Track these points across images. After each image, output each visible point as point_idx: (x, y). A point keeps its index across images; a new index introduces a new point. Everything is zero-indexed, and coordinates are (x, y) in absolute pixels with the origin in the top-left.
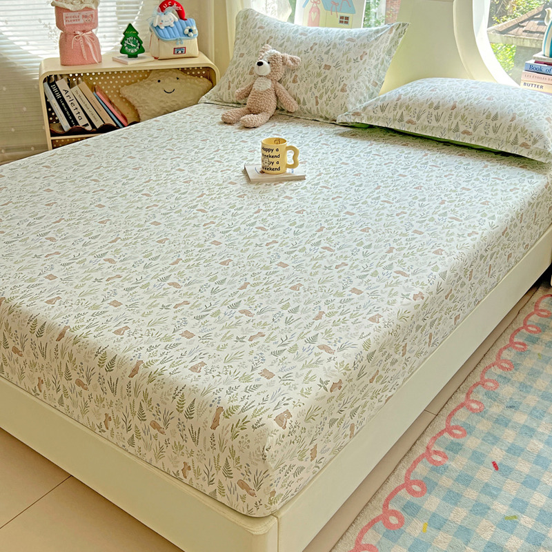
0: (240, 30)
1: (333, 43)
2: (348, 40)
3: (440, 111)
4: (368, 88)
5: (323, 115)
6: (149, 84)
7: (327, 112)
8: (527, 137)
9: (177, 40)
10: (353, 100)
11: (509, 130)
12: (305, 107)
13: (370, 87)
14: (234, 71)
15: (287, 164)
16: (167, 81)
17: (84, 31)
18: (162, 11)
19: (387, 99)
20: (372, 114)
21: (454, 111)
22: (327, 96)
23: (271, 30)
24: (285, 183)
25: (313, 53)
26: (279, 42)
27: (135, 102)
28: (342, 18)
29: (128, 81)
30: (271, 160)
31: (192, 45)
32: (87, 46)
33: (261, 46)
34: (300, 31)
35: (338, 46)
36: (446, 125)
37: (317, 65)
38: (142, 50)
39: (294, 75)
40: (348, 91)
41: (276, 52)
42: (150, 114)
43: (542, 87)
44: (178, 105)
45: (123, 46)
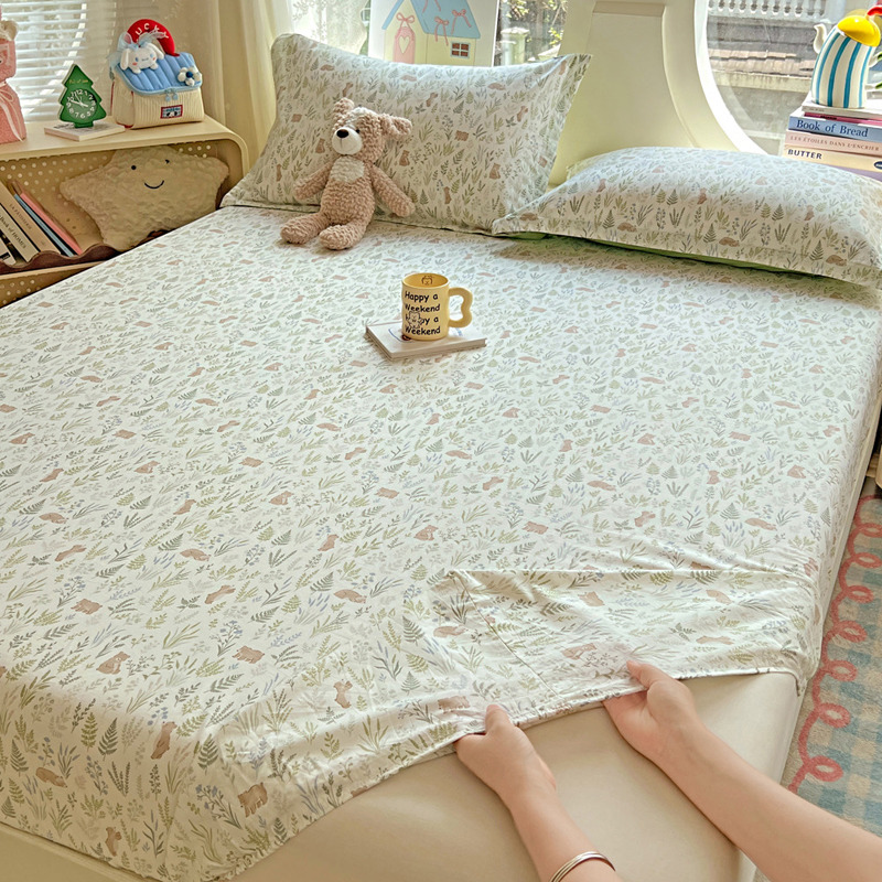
0: (284, 72)
1: (466, 93)
2: (493, 86)
3: (678, 207)
4: (533, 170)
5: (458, 219)
6: (115, 175)
7: (467, 214)
8: (839, 245)
9: (166, 92)
10: (512, 191)
11: (804, 236)
12: (424, 207)
13: (537, 169)
14: (286, 146)
15: (450, 321)
16: (148, 166)
18: (135, 41)
19: (580, 189)
20: (556, 216)
21: (704, 207)
22: (466, 186)
23: (348, 73)
24: (454, 356)
25: (433, 111)
26: (367, 94)
27: (90, 209)
28: (455, 46)
29: (71, 170)
30: (424, 315)
31: (193, 101)
33: (332, 100)
34: (402, 73)
35: (476, 98)
36: (690, 231)
37: (443, 133)
38: (103, 115)
39: (401, 151)
40: (503, 176)
41: (368, 111)
42: (122, 227)
43: (819, 156)
44: (171, 207)
45: (65, 106)
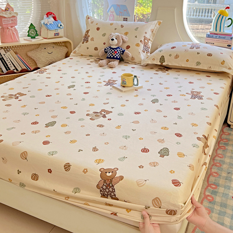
6: (40, 50)
16: (49, 48)
17: (12, 27)
18: (48, 17)
27: (35, 58)
28: (124, 18)
32: (13, 34)
38: (38, 35)
42: (42, 63)
43: (213, 44)
44: (54, 58)
45: (29, 33)
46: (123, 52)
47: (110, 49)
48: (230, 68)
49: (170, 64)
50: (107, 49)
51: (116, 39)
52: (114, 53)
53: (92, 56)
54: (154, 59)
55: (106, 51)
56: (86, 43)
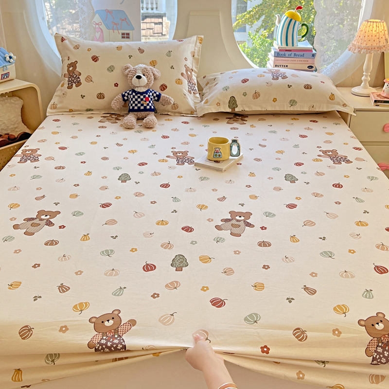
9: (3, 66)
28: (123, 34)
46: (159, 96)
47: (136, 95)
48: (345, 104)
49: (247, 109)
50: (126, 94)
51: (144, 75)
52: (145, 101)
53: (92, 110)
54: (218, 104)
55: (126, 98)
56: (77, 86)
